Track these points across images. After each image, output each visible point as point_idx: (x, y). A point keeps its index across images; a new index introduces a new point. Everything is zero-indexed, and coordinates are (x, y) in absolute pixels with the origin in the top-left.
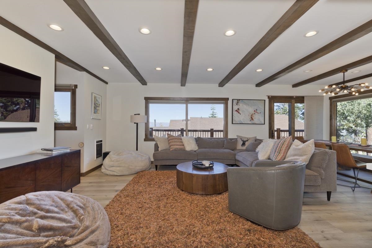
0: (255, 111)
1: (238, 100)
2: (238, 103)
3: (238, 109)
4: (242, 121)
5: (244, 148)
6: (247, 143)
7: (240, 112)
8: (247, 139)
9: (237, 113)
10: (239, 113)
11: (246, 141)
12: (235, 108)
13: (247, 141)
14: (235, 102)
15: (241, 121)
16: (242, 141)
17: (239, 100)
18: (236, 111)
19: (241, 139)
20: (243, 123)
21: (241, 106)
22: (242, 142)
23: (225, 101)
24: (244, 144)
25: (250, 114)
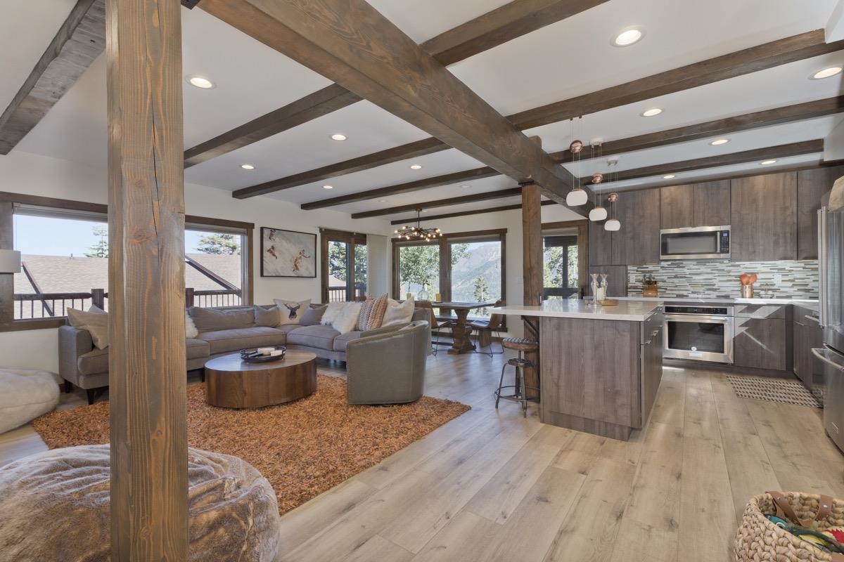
0: (300, 253)
1: (273, 230)
2: (271, 235)
3: (273, 247)
4: (280, 271)
5: (296, 320)
6: (298, 312)
7: (276, 254)
8: (297, 305)
9: (271, 255)
10: (274, 255)
11: (295, 309)
12: (267, 244)
13: (299, 307)
14: (266, 233)
15: (278, 272)
16: (288, 308)
17: (275, 229)
18: (268, 251)
19: (286, 305)
20: (282, 275)
21: (278, 242)
22: (289, 312)
23: (245, 228)
24: (293, 314)
25: (293, 257)
